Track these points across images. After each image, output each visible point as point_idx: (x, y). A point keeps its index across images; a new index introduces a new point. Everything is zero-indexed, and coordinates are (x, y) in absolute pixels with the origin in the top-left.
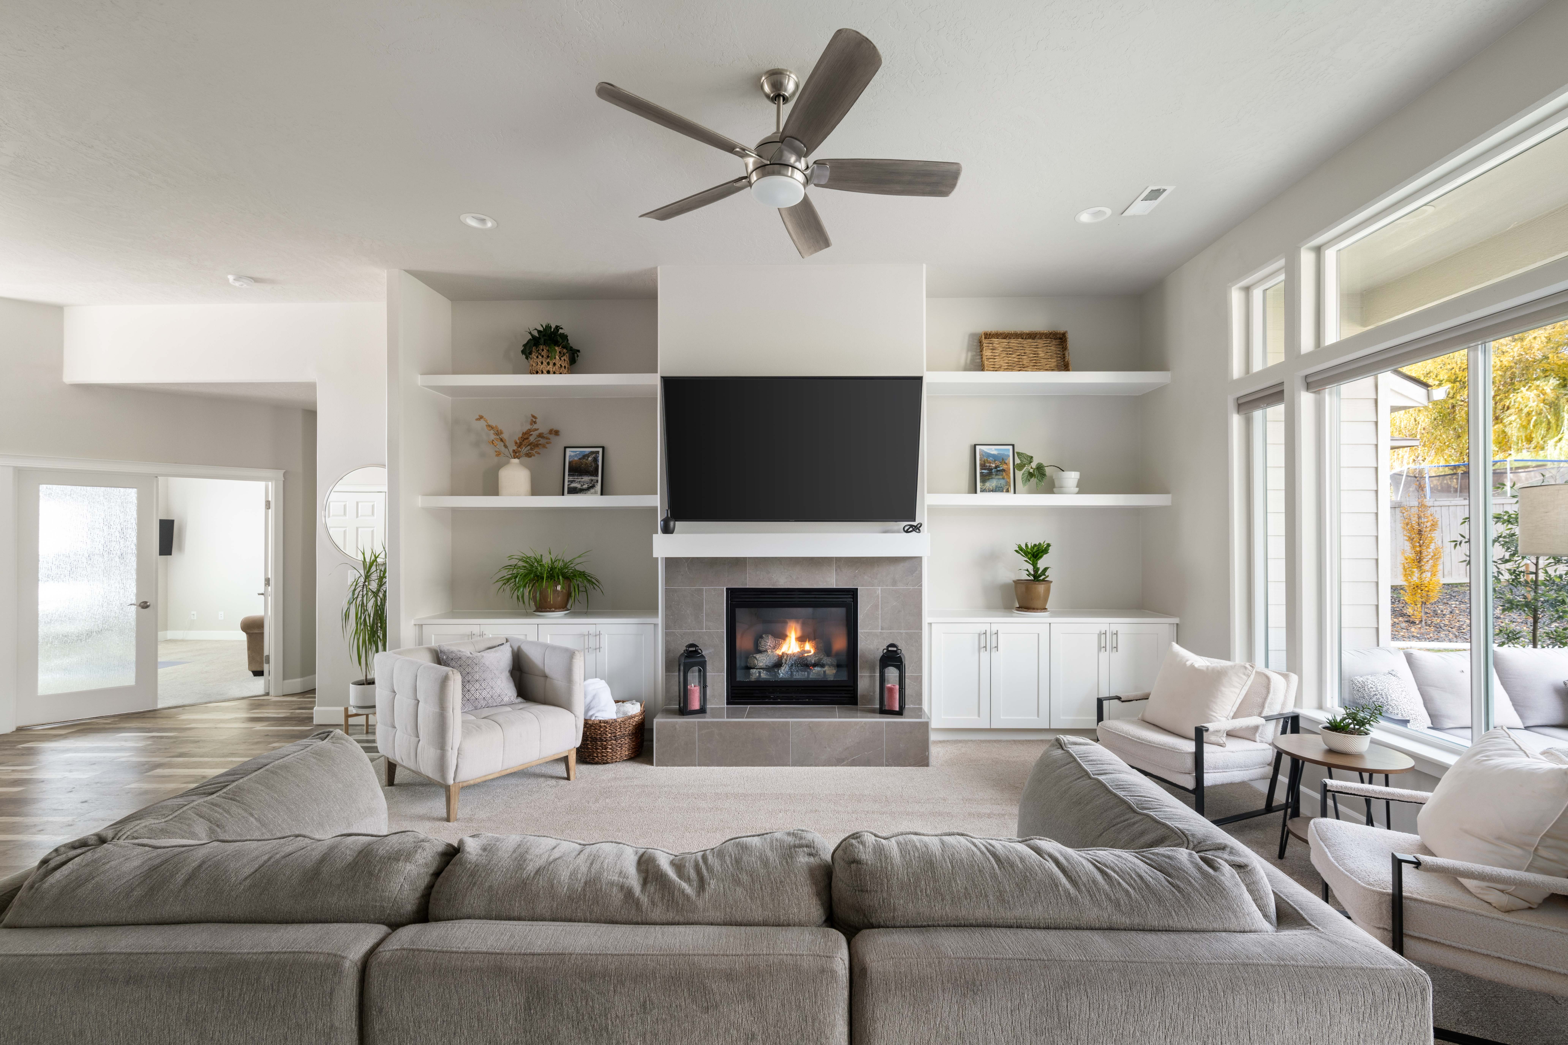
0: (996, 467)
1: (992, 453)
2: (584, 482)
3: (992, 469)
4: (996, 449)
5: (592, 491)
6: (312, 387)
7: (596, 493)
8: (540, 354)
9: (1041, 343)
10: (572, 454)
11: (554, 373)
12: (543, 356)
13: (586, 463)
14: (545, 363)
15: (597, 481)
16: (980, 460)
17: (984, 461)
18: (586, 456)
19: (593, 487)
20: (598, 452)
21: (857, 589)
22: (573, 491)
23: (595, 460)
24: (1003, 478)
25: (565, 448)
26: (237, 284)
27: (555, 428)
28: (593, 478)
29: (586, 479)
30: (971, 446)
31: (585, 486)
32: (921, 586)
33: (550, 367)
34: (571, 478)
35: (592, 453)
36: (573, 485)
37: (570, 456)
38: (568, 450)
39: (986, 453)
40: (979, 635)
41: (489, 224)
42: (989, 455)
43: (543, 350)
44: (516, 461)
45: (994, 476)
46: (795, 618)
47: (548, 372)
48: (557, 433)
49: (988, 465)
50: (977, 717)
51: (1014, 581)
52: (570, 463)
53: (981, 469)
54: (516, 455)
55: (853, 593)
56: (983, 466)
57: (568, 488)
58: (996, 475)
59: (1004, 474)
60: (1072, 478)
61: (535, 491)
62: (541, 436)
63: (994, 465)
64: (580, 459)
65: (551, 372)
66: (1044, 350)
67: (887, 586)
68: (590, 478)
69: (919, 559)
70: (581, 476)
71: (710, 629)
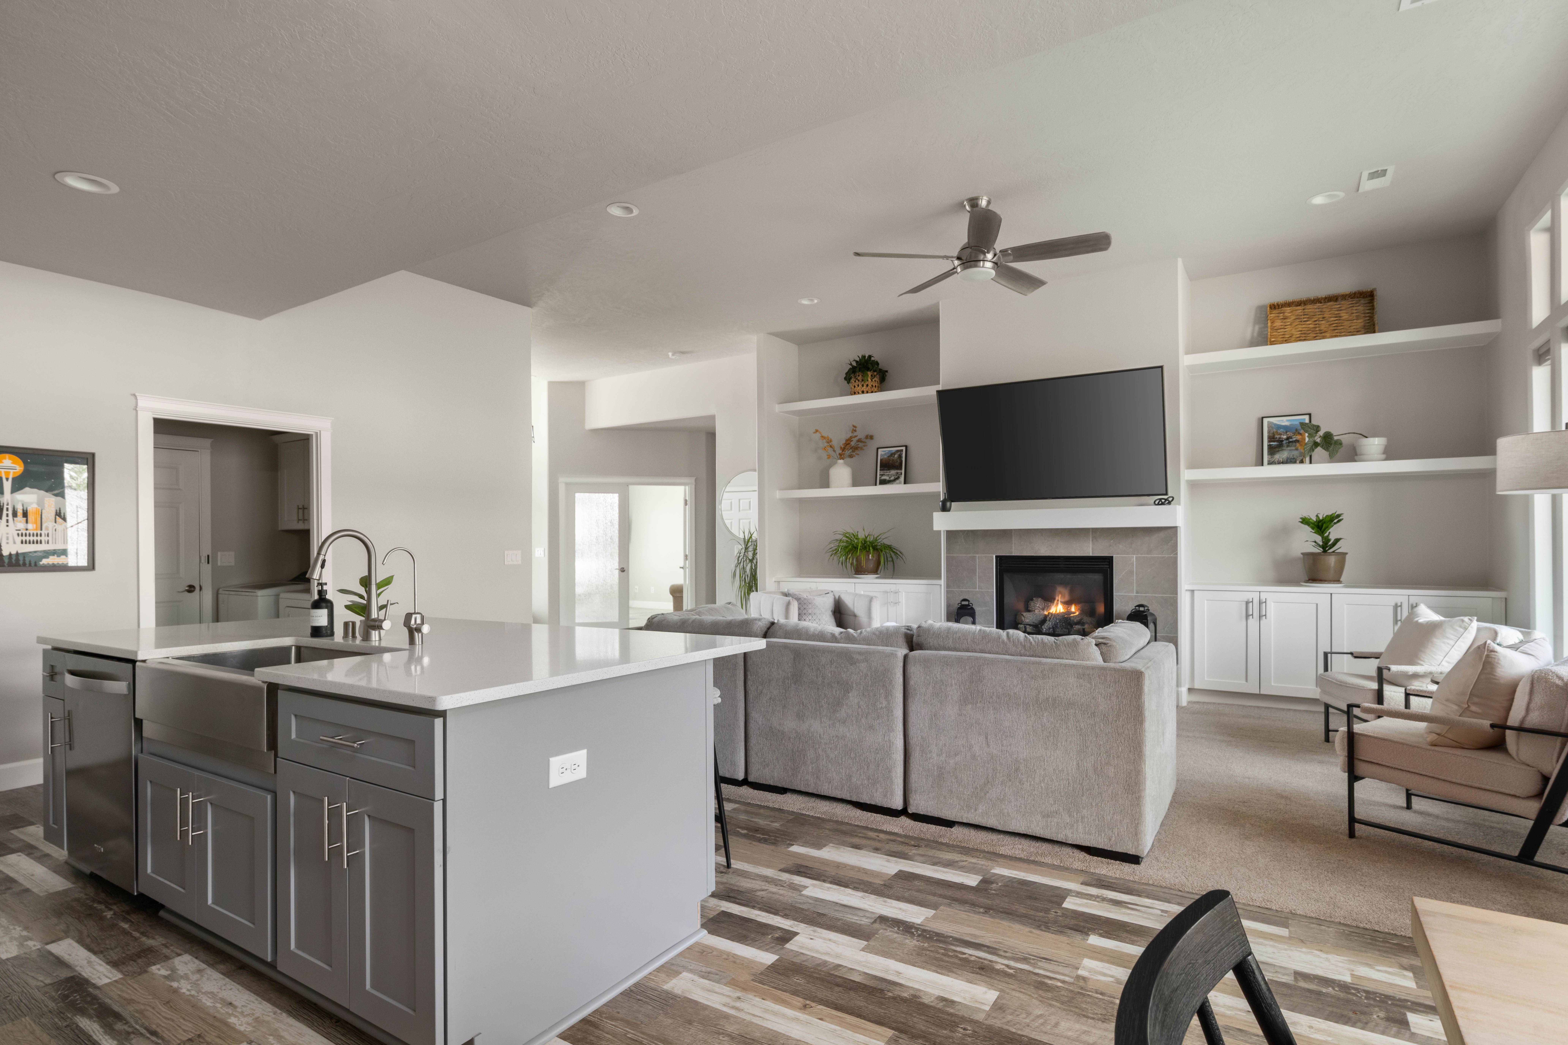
0: (1287, 439)
1: (1283, 424)
2: (891, 475)
3: (1282, 441)
4: (1288, 420)
5: (897, 481)
6: (712, 418)
7: (900, 483)
8: (857, 379)
10: (883, 453)
11: (867, 392)
12: (859, 381)
13: (893, 460)
14: (860, 386)
15: (901, 474)
16: (1269, 432)
17: (1273, 433)
18: (893, 454)
19: (898, 478)
20: (902, 450)
21: (1112, 557)
22: (883, 482)
23: (900, 456)
24: (1297, 449)
25: (878, 449)
27: (871, 434)
28: (899, 471)
29: (893, 472)
30: (1259, 420)
31: (892, 478)
32: (1177, 554)
33: (864, 388)
34: (882, 472)
35: (898, 451)
36: (883, 478)
37: (881, 455)
38: (880, 450)
39: (1275, 425)
40: (1246, 603)
42: (1279, 427)
43: (859, 376)
44: (842, 461)
45: (1284, 448)
46: (1062, 583)
47: (863, 392)
48: (871, 437)
49: (1278, 436)
50: (1244, 682)
51: (1302, 554)
52: (881, 460)
53: (1269, 441)
54: (841, 456)
55: (1109, 560)
56: (1271, 438)
57: (880, 480)
58: (1288, 446)
59: (1298, 445)
60: (1375, 444)
61: (856, 483)
62: (859, 441)
63: (1285, 437)
64: (888, 457)
65: (865, 392)
66: (1349, 312)
67: (1142, 554)
68: (896, 471)
69: (1175, 529)
70: (889, 470)
71: (982, 589)
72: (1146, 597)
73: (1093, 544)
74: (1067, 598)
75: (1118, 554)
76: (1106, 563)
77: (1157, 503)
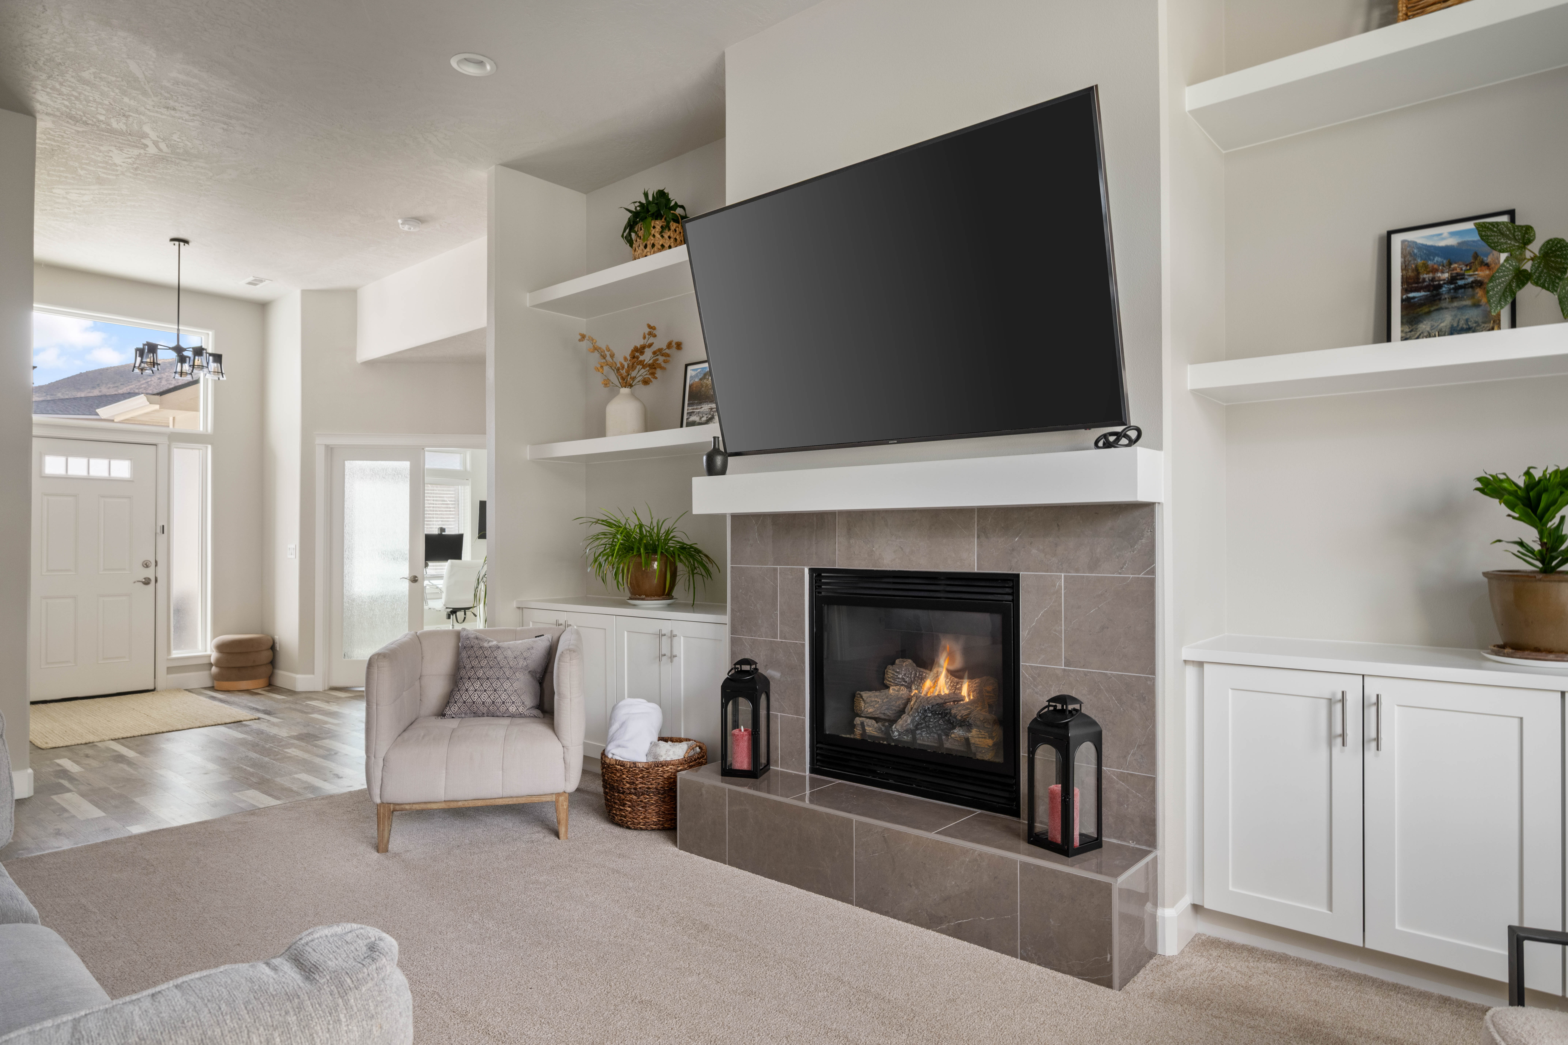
0: (1453, 280)
1: (1442, 244)
3: (1440, 286)
4: (1453, 234)
5: (711, 424)
8: (638, 234)
10: (694, 374)
12: (640, 236)
13: (707, 385)
16: (1405, 267)
17: (1416, 270)
18: (706, 375)
21: (1018, 575)
24: (1477, 305)
25: (687, 366)
26: (406, 228)
27: (676, 340)
30: (1381, 238)
32: (1153, 572)
37: (691, 377)
38: (689, 368)
39: (1422, 247)
40: (1331, 702)
41: (487, 69)
42: (1430, 251)
44: (625, 391)
45: (1444, 304)
48: (679, 346)
49: (1427, 276)
50: (1325, 911)
51: (1485, 574)
52: (690, 386)
53: (1405, 290)
54: (626, 382)
55: (1011, 584)
56: (1410, 283)
58: (1453, 299)
59: (1479, 292)
61: (646, 427)
62: (658, 352)
63: (1446, 275)
64: (701, 379)
67: (1077, 571)
69: (1148, 508)
71: (785, 638)
72: (1086, 674)
73: (980, 545)
74: (958, 663)
75: (1028, 570)
76: (1006, 589)
77: (1101, 444)
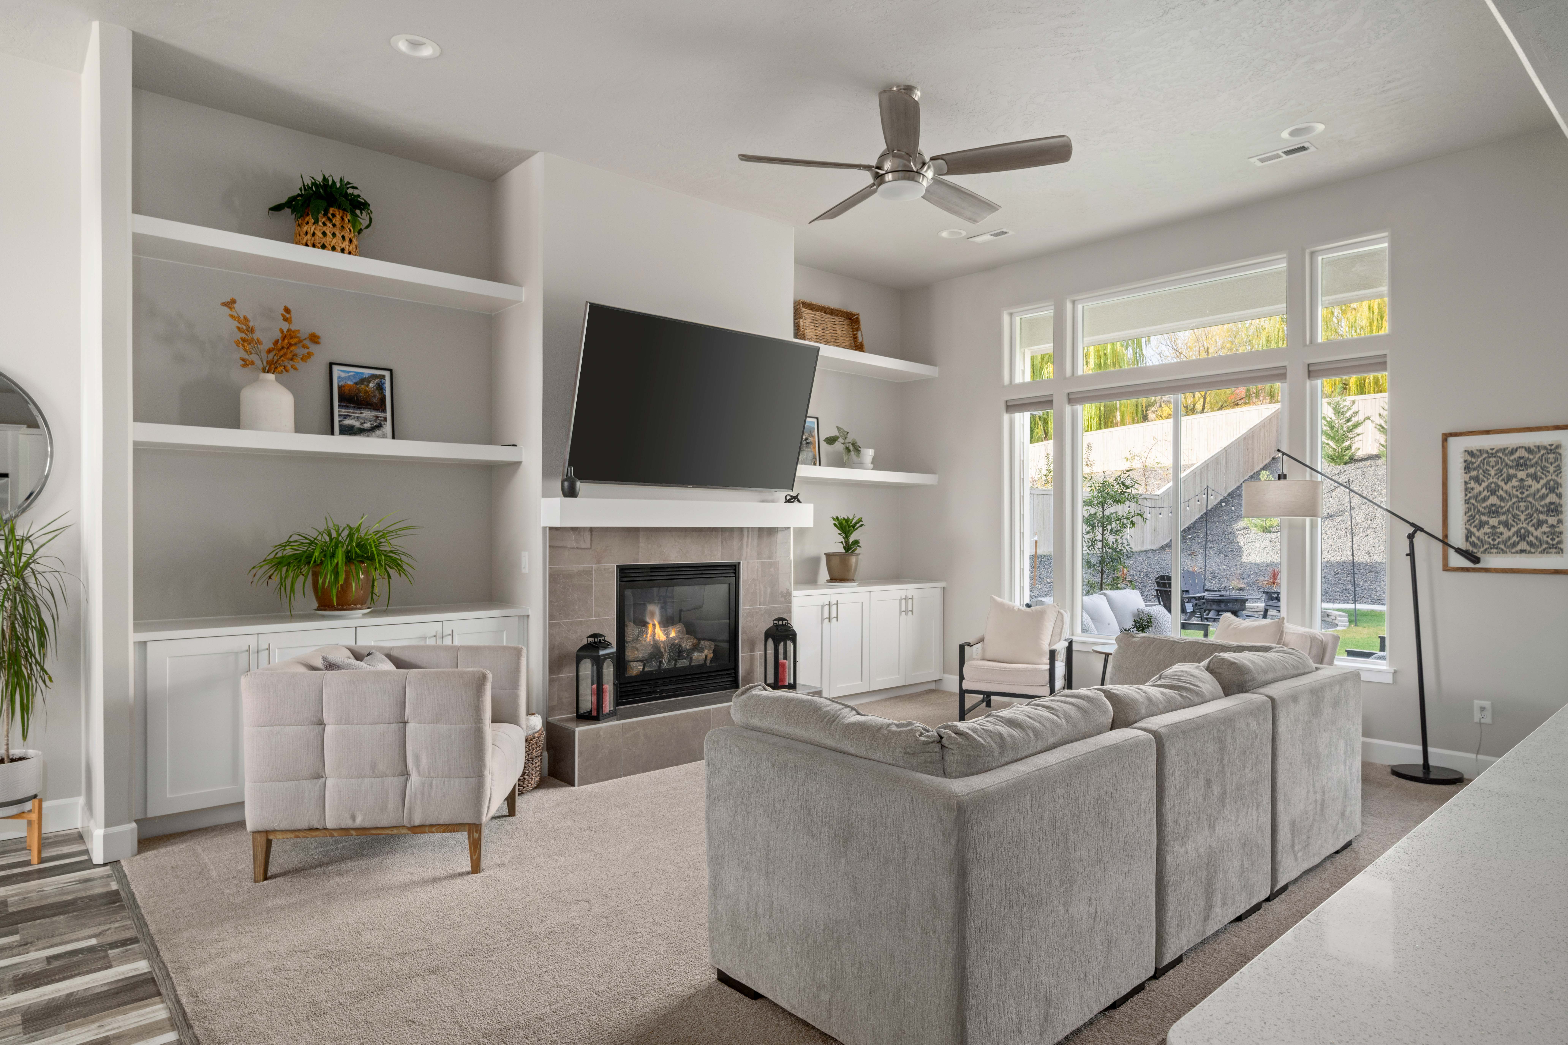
0: (806, 439)
2: (364, 419)
5: (378, 432)
7: (384, 436)
9: (837, 319)
10: (343, 375)
13: (366, 392)
15: (385, 419)
18: (364, 381)
19: (379, 426)
20: (383, 377)
21: (739, 563)
22: (348, 431)
23: (380, 387)
25: (331, 364)
27: (314, 332)
28: (379, 414)
29: (368, 414)
31: (367, 425)
32: (790, 558)
33: (346, 244)
34: (344, 411)
35: (375, 377)
36: (347, 422)
37: (339, 378)
38: (335, 368)
40: (821, 606)
41: (427, 51)
43: (334, 215)
44: (271, 377)
45: (804, 449)
46: (652, 601)
47: (343, 251)
48: (318, 340)
51: (826, 554)
52: (340, 388)
54: (271, 367)
55: (736, 567)
57: (340, 426)
59: (813, 447)
60: (869, 453)
61: (300, 427)
62: (295, 341)
64: (356, 383)
65: (346, 251)
66: (841, 328)
67: (765, 559)
68: (374, 413)
70: (360, 408)
71: (599, 616)
72: (767, 608)
73: (723, 547)
74: (660, 618)
75: (744, 560)
76: (732, 571)
77: (785, 499)
